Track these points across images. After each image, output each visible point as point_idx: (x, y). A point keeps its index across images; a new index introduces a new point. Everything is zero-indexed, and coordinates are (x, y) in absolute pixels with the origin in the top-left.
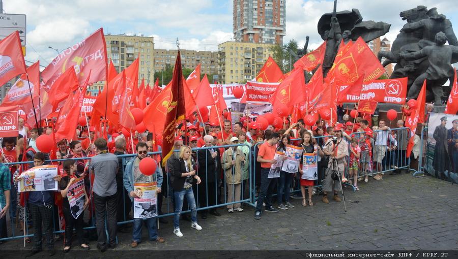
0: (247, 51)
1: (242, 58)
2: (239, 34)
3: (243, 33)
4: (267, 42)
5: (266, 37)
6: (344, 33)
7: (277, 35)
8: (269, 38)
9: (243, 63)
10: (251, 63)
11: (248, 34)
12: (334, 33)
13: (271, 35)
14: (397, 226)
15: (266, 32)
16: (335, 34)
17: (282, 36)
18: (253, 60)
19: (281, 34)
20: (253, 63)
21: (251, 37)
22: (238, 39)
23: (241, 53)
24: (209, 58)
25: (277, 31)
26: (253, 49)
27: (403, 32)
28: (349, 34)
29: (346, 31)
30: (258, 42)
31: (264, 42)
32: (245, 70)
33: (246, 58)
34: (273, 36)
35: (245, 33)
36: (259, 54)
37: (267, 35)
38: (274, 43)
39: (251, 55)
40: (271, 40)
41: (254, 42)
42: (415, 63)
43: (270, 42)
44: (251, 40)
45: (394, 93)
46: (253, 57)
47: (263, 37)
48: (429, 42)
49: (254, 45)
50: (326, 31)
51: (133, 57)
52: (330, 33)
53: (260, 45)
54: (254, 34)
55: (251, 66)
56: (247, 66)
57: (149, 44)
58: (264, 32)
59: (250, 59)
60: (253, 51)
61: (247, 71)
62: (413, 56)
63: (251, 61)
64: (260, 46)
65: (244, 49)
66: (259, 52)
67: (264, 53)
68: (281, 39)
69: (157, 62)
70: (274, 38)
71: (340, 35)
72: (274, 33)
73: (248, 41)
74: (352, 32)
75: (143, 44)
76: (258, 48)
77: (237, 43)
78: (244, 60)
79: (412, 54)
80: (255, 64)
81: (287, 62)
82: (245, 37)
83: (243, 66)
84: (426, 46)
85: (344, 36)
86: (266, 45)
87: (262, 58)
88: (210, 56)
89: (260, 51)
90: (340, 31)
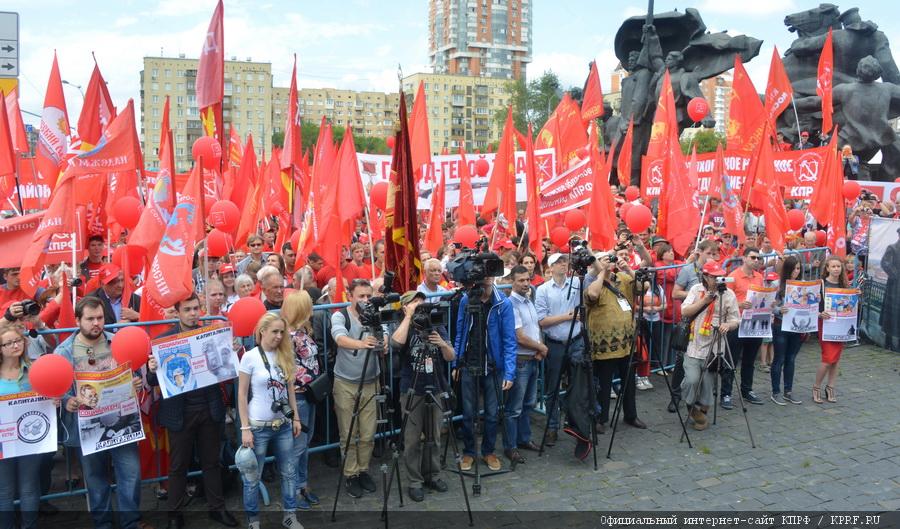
0: (456, 92)
1: (447, 105)
2: (440, 58)
3: (447, 56)
4: (495, 76)
5: (494, 65)
6: (669, 57)
7: (514, 62)
8: (499, 66)
9: (448, 115)
10: (465, 115)
11: (459, 59)
12: (649, 56)
13: (504, 60)
14: (845, 452)
15: (495, 55)
16: (651, 59)
17: (524, 64)
18: (469, 111)
19: (524, 59)
20: (469, 115)
21: (463, 65)
22: (438, 69)
23: (446, 96)
24: (381, 106)
25: (514, 52)
26: (469, 88)
27: (792, 55)
28: (679, 59)
29: (674, 53)
30: (478, 75)
31: (489, 74)
32: (453, 131)
33: (454, 107)
34: (507, 62)
35: (452, 56)
36: (481, 97)
37: (495, 60)
38: (509, 76)
39: (465, 98)
40: (503, 70)
41: (470, 73)
42: (813, 118)
43: (502, 74)
44: (463, 70)
45: (809, 179)
46: (469, 104)
47: (488, 65)
48: (844, 77)
49: (468, 81)
50: (631, 53)
51: (231, 103)
52: (641, 57)
53: (483, 80)
54: (469, 59)
55: (465, 121)
56: (456, 121)
57: (261, 78)
58: (489, 55)
59: (461, 107)
60: (469, 93)
61: (456, 133)
62: (812, 103)
63: (464, 111)
64: (483, 82)
65: (450, 88)
66: (481, 96)
67: (491, 96)
68: (523, 69)
69: (277, 112)
70: (509, 67)
71: (660, 60)
72: (509, 57)
73: (457, 72)
74: (684, 54)
75: (249, 77)
76: (479, 86)
77: (437, 77)
78: (451, 110)
79: (810, 100)
80: (473, 119)
81: (538, 113)
82: (452, 64)
83: (449, 123)
84: (838, 84)
85: (669, 62)
86: (494, 80)
87: (485, 105)
88: (382, 101)
89: (481, 92)
90: (660, 53)
